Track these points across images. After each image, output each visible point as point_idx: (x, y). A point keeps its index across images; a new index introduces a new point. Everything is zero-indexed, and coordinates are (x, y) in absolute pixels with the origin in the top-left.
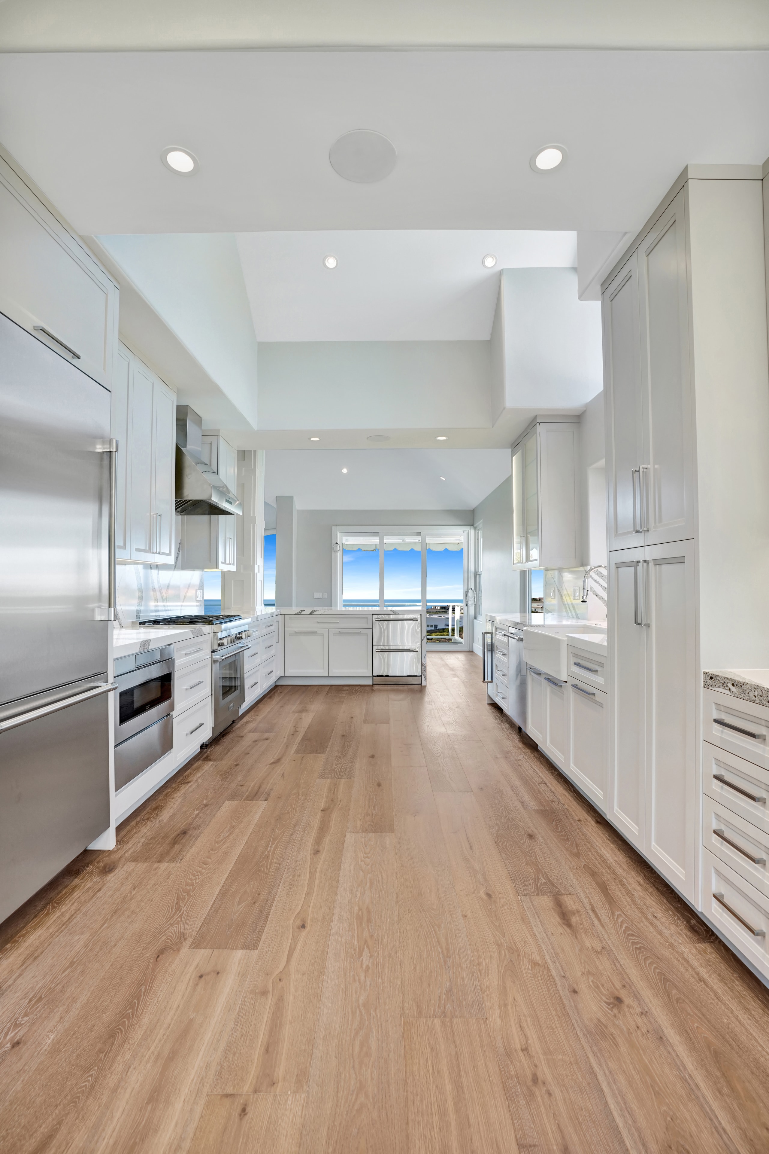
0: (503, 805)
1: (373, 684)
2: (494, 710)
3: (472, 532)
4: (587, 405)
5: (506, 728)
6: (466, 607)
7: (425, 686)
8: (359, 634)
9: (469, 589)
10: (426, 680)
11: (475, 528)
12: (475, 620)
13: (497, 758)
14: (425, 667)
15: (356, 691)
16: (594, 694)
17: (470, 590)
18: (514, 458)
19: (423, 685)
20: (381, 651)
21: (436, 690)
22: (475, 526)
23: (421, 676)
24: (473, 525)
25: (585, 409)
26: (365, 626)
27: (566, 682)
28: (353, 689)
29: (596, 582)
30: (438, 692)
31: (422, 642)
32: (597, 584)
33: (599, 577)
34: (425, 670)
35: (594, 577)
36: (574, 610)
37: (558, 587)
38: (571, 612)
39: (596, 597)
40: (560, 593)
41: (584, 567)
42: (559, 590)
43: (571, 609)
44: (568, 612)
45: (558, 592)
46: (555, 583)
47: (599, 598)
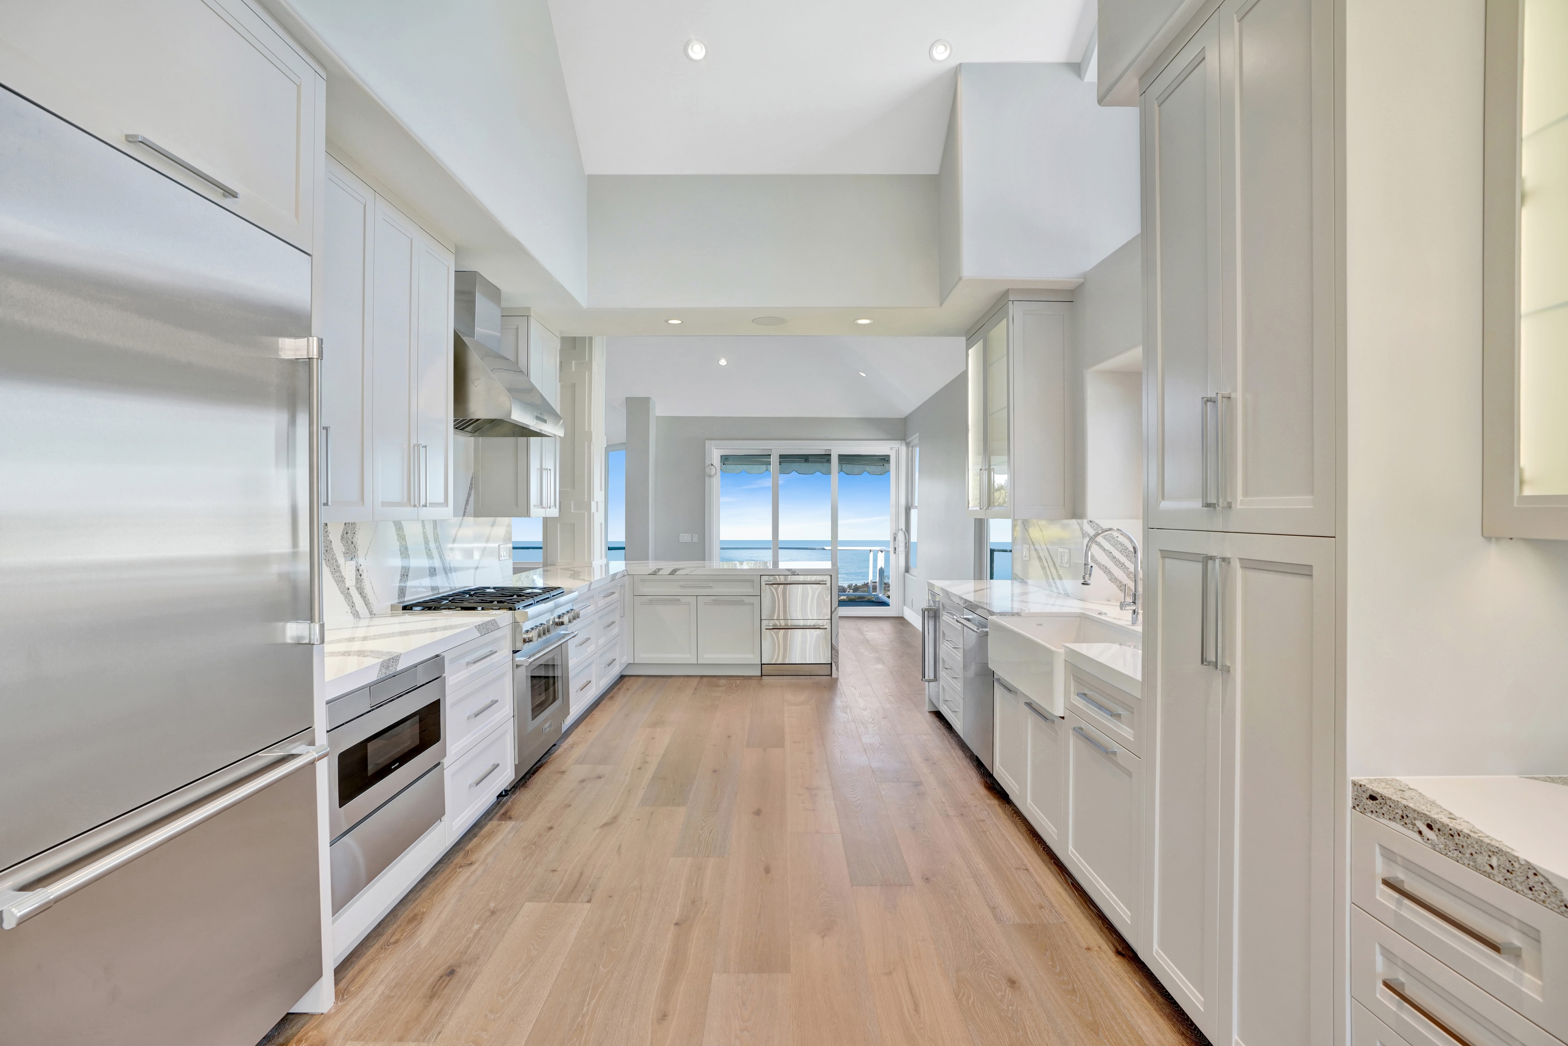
0: (964, 914)
1: (762, 675)
2: (939, 723)
3: (903, 449)
4: (1085, 276)
5: (958, 757)
6: (895, 555)
7: (837, 679)
8: (741, 603)
9: (898, 531)
10: (837, 669)
11: (908, 444)
12: (907, 574)
13: (948, 816)
14: (837, 652)
15: (736, 686)
16: (1115, 753)
17: (900, 532)
18: (970, 351)
19: (834, 676)
20: (773, 629)
21: (853, 686)
22: (907, 441)
23: (831, 664)
24: (904, 440)
25: (1082, 280)
26: (749, 590)
27: (1063, 718)
28: (733, 684)
29: (1104, 550)
30: (856, 689)
31: (833, 615)
32: (1104, 553)
33: (1111, 544)
34: (837, 656)
35: (1102, 544)
36: (1060, 581)
37: (1035, 545)
38: (1055, 584)
39: (1096, 566)
40: (1038, 555)
41: (1077, 518)
42: (1037, 550)
43: (1055, 579)
44: (1051, 584)
45: (1035, 552)
46: (1031, 539)
47: (1100, 567)
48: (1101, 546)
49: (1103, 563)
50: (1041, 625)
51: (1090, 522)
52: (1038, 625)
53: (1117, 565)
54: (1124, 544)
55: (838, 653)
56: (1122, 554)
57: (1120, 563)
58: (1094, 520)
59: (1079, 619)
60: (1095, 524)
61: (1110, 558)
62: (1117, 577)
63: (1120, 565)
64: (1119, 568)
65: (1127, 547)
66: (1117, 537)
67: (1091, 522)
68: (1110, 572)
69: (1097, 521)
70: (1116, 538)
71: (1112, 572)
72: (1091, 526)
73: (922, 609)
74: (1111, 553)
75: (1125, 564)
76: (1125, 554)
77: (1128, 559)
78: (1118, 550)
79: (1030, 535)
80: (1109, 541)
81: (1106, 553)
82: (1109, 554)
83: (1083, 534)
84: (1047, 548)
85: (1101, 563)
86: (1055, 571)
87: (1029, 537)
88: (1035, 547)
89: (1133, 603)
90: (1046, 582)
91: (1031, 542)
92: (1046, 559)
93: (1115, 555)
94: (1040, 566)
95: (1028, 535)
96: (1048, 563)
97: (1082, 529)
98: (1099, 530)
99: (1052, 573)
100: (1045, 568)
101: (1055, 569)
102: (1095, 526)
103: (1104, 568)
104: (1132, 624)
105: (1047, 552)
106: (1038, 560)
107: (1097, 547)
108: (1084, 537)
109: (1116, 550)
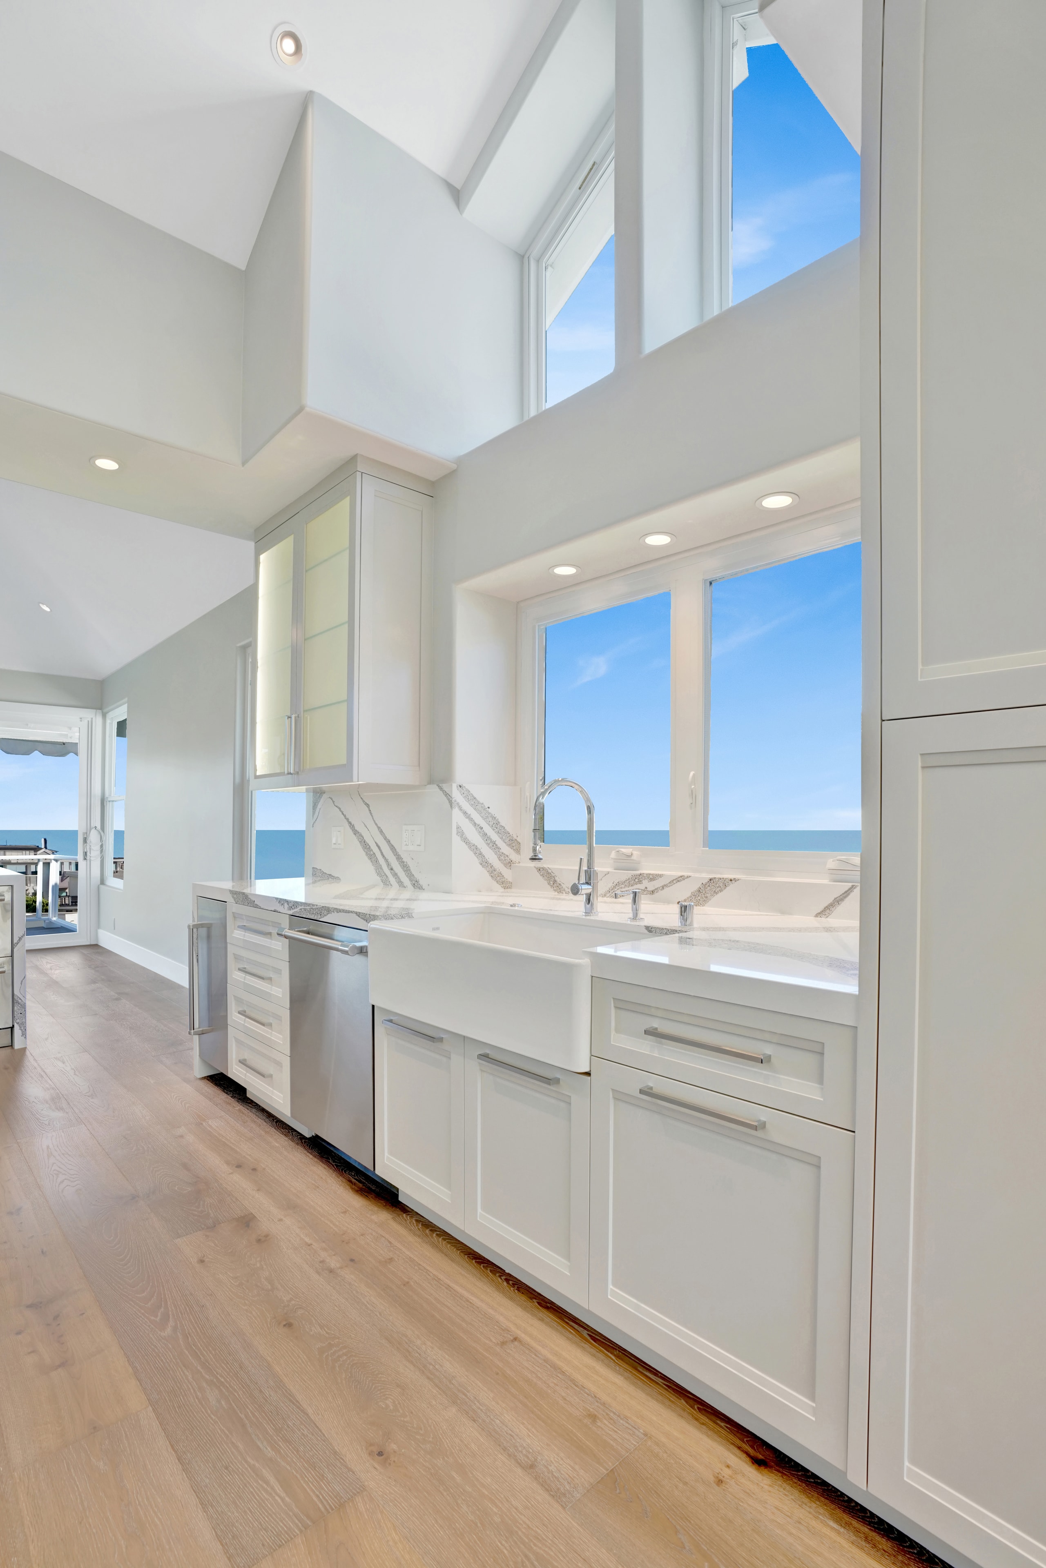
3: (99, 720)
4: (460, 461)
6: (85, 862)
7: (23, 1050)
9: (91, 829)
10: (24, 1034)
11: (104, 716)
12: (102, 887)
14: (24, 1006)
16: (763, 1126)
17: (93, 831)
18: (263, 557)
19: (17, 1046)
21: (56, 1058)
22: (105, 711)
23: (12, 1028)
24: (101, 709)
25: (454, 466)
27: (588, 1074)
29: (475, 824)
30: (64, 1063)
31: (15, 950)
32: (474, 829)
33: (482, 817)
34: (23, 1014)
35: (472, 816)
36: (405, 871)
37: (355, 826)
38: (395, 875)
39: (466, 847)
40: (360, 838)
41: (440, 785)
42: (358, 833)
43: (394, 869)
44: (387, 876)
45: (354, 836)
46: (345, 818)
47: (470, 847)
48: (471, 820)
49: (473, 842)
51: (459, 787)
53: (488, 844)
54: (495, 816)
55: (25, 1008)
56: (494, 830)
57: (491, 841)
58: (464, 785)
60: (465, 789)
61: (481, 835)
62: (488, 860)
63: (491, 845)
64: (490, 848)
65: (499, 820)
66: (489, 808)
67: (460, 786)
68: (481, 854)
69: (468, 786)
70: (488, 809)
71: (483, 853)
72: (460, 792)
73: (189, 926)
74: (482, 828)
75: (496, 843)
76: (496, 830)
77: (499, 836)
78: (489, 825)
79: (344, 813)
80: (480, 813)
81: (476, 829)
82: (480, 830)
83: (451, 803)
84: (379, 828)
85: (471, 841)
86: (394, 858)
87: (342, 815)
88: (354, 829)
89: (587, 883)
90: (376, 875)
91: (347, 823)
92: (376, 843)
93: (486, 832)
94: (364, 853)
95: (341, 813)
96: (381, 848)
97: (449, 796)
98: (470, 798)
99: (389, 860)
100: (375, 856)
101: (395, 855)
102: (465, 792)
103: (475, 849)
104: (587, 914)
105: (379, 833)
106: (361, 845)
107: (467, 820)
108: (451, 806)
109: (487, 825)
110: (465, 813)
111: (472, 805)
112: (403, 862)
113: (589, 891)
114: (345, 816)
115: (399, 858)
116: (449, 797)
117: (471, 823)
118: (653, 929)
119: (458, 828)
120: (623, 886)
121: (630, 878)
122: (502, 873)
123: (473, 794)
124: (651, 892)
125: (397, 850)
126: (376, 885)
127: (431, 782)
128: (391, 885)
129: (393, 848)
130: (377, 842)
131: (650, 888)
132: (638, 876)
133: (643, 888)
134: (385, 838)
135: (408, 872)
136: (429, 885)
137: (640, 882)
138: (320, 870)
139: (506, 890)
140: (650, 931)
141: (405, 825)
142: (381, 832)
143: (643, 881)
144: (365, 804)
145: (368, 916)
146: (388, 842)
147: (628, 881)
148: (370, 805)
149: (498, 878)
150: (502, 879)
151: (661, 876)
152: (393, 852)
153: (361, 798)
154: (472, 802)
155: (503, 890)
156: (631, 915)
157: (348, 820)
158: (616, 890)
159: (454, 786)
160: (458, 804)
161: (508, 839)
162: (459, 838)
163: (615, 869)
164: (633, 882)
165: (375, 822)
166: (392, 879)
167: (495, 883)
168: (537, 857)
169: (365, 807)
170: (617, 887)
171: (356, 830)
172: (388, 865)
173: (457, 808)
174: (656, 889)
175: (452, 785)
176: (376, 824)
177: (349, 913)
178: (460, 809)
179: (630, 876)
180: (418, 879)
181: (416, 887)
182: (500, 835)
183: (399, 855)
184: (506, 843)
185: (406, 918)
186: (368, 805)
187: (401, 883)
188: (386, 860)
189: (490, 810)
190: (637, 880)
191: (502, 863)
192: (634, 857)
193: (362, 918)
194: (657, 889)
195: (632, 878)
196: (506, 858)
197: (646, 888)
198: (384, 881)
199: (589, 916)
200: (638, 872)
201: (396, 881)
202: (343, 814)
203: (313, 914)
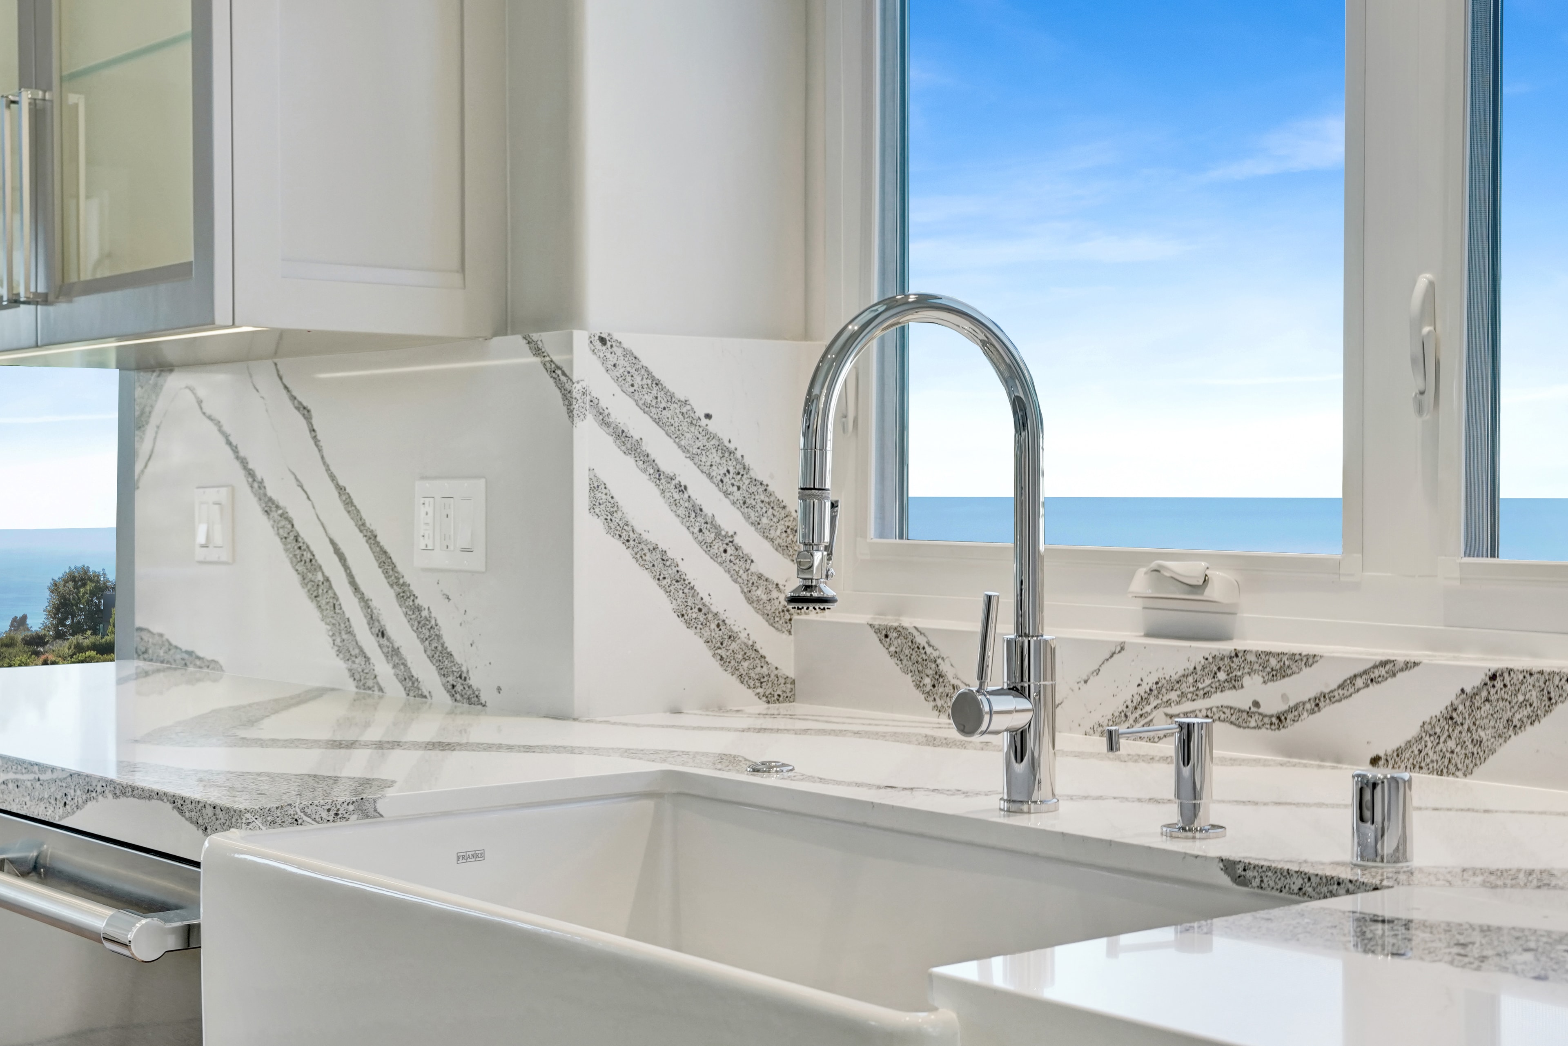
29: (658, 475)
32: (656, 492)
33: (685, 450)
35: (647, 447)
36: (423, 641)
37: (267, 483)
38: (393, 654)
39: (625, 555)
40: (283, 527)
41: (535, 336)
42: (278, 507)
43: (390, 631)
44: (367, 659)
45: (264, 518)
46: (238, 458)
47: (639, 557)
48: (644, 459)
49: (652, 537)
50: (477, 856)
51: (598, 344)
52: (462, 858)
53: (707, 546)
54: (732, 446)
56: (727, 494)
57: (718, 535)
58: (616, 336)
59: (649, 804)
60: (619, 352)
61: (681, 512)
62: (706, 599)
63: (718, 546)
64: (714, 557)
65: (747, 461)
66: (708, 416)
67: (603, 341)
68: (680, 579)
69: (629, 340)
70: (704, 421)
71: (690, 577)
72: (604, 360)
74: (682, 489)
75: (737, 540)
76: (738, 495)
77: (747, 518)
78: (710, 476)
79: (231, 439)
80: (676, 436)
81: (663, 492)
82: (677, 496)
83: (567, 396)
84: (341, 490)
85: (645, 536)
86: (391, 593)
87: (227, 449)
88: (265, 495)
89: (1017, 690)
90: (333, 652)
91: (242, 473)
92: (332, 542)
93: (698, 502)
94: (295, 579)
95: (222, 440)
96: (350, 562)
97: (564, 374)
98: (638, 380)
99: (373, 604)
100: (331, 587)
101: (392, 586)
102: (621, 362)
103: (659, 565)
104: (1014, 807)
105: (340, 506)
106: (286, 550)
107: (630, 460)
108: (570, 412)
109: (704, 477)
110: (621, 436)
111: (646, 408)
112: (419, 609)
113: (1020, 721)
114: (235, 450)
115: (404, 594)
116: (563, 378)
117: (645, 471)
118: (1250, 874)
119: (596, 486)
120: (1173, 695)
121: (1199, 668)
122: (758, 646)
123: (651, 369)
124: (1274, 720)
125: (400, 568)
126: (333, 690)
127: (503, 327)
128: (381, 689)
129: (385, 560)
130: (337, 540)
131: (1272, 706)
132: (1227, 661)
133: (1246, 705)
134: (362, 526)
135: (434, 644)
136: (499, 689)
137: (1234, 683)
138: (161, 635)
139: (774, 708)
140: (1240, 880)
141: (424, 478)
142: (348, 503)
143: (1246, 681)
144: (297, 408)
145: (209, 811)
146: (372, 538)
147: (1190, 680)
148: (313, 412)
149: (745, 664)
150: (758, 669)
151: (1309, 660)
152: (386, 572)
153: (286, 387)
154: (648, 398)
155: (761, 706)
156: (1172, 814)
157: (244, 462)
158: (1148, 709)
159: (580, 338)
160: (594, 403)
161: (781, 527)
162: (598, 524)
163: (1148, 635)
164: (1208, 682)
165: (328, 469)
166: (383, 669)
167: (734, 680)
168: (815, 594)
169: (298, 417)
170: (1152, 699)
171: (270, 499)
172: (372, 618)
173: (590, 417)
174: (1290, 710)
175: (571, 336)
176: (333, 478)
177: (150, 798)
178: (604, 420)
179: (1198, 659)
180: (464, 669)
181: (458, 697)
182: (752, 514)
183: (404, 584)
184: (772, 540)
185: (354, 817)
186: (305, 411)
187: (410, 683)
188: (365, 603)
189: (712, 426)
190: (1222, 676)
191: (757, 610)
192: (1213, 592)
193: (190, 819)
194: (1296, 707)
195: (1204, 668)
196: (775, 594)
197: (1256, 704)
198: (357, 676)
199: (1021, 812)
200: (1226, 647)
201: (397, 675)
202: (229, 443)
203: (41, 800)
